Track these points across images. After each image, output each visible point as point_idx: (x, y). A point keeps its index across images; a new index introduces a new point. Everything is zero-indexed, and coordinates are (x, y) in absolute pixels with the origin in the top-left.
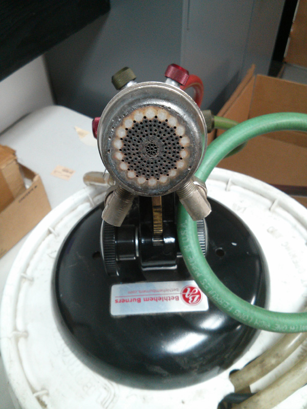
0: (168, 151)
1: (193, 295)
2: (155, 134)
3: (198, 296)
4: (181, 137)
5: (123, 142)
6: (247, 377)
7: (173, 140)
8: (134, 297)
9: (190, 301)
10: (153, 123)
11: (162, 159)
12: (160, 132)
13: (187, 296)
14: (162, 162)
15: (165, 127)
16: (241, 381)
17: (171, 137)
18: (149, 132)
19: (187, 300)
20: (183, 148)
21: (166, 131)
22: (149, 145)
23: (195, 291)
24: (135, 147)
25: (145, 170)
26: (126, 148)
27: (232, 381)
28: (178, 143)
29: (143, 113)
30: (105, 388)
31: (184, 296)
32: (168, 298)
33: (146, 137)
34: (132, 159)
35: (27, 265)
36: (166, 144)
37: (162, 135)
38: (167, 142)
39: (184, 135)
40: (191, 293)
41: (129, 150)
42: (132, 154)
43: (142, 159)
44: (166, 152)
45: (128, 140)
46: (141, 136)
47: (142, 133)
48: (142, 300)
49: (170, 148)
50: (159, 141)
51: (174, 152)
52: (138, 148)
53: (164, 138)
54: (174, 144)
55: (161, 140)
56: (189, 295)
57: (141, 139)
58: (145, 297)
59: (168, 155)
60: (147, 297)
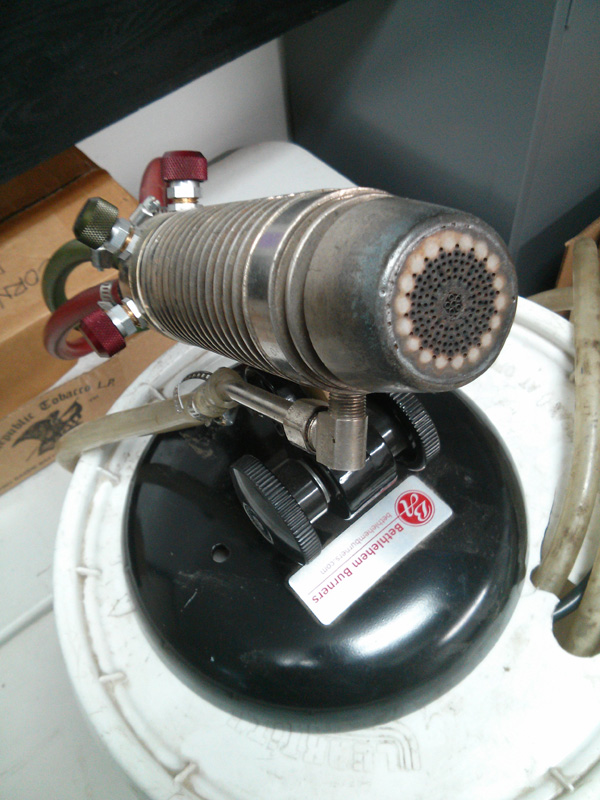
0: (476, 292)
1: (415, 507)
2: (449, 278)
3: (424, 503)
4: (486, 259)
5: (411, 318)
6: (558, 567)
7: (477, 271)
8: (337, 573)
9: (420, 519)
10: (440, 262)
11: (473, 310)
12: (455, 270)
13: (409, 515)
14: (475, 314)
15: (459, 258)
16: (554, 579)
17: (473, 267)
18: (440, 279)
19: (413, 520)
20: (494, 274)
21: (462, 262)
22: (448, 300)
23: (414, 499)
24: (430, 316)
25: (457, 344)
26: (418, 325)
27: (542, 589)
28: (485, 271)
29: (422, 254)
30: (386, 742)
31: (405, 517)
32: (387, 537)
33: (439, 289)
34: (433, 337)
35: (95, 658)
36: (469, 284)
37: (459, 273)
38: (470, 279)
39: (489, 254)
40: (412, 505)
41: (422, 325)
42: (429, 328)
43: (446, 329)
44: (474, 296)
45: (416, 311)
46: (431, 292)
47: (431, 287)
48: (352, 568)
49: (477, 286)
50: (459, 285)
51: (485, 288)
52: (435, 314)
53: (464, 274)
54: (480, 276)
55: (462, 282)
56: (410, 511)
57: (433, 298)
58: (353, 560)
59: (478, 299)
60: (356, 558)
